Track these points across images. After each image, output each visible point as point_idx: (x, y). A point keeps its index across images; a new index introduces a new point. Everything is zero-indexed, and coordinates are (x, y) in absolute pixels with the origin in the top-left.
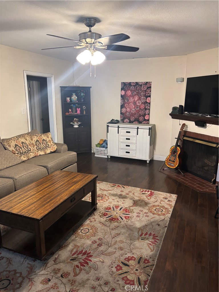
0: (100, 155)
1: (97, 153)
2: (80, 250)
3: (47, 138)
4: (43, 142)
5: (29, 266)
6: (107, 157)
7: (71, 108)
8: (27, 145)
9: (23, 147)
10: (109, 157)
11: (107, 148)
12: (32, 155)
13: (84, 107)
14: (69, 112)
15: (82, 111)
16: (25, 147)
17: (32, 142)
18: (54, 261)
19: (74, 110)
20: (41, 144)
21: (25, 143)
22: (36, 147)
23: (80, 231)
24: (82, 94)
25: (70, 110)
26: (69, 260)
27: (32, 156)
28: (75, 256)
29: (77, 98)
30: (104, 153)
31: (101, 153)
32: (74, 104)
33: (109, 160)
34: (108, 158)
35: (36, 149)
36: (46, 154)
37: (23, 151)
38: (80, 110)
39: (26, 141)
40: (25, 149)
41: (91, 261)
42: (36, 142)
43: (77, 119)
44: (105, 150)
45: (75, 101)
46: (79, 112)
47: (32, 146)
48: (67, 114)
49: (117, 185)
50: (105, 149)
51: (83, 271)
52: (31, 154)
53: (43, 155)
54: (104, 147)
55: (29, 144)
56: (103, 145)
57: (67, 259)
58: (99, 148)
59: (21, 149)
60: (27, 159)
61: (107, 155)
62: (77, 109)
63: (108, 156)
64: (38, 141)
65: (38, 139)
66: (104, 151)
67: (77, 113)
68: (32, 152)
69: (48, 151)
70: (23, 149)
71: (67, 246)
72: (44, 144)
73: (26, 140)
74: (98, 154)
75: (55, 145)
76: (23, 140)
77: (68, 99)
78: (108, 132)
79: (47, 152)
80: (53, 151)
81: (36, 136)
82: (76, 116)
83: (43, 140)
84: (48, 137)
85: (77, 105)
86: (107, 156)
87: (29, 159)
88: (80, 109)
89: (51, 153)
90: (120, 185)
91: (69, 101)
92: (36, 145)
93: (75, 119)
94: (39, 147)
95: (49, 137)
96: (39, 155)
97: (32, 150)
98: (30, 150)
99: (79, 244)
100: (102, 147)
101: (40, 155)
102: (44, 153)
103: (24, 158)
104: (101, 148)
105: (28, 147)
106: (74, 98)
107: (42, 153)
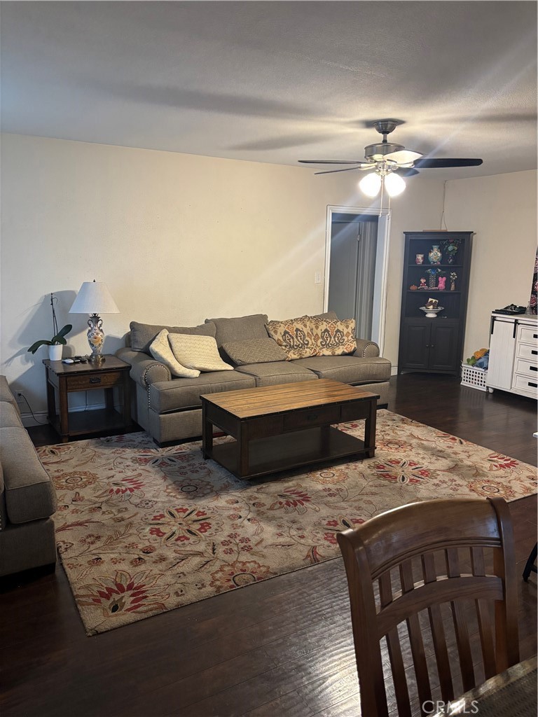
0: (471, 383)
1: (466, 379)
2: (300, 491)
3: (345, 329)
4: (336, 334)
5: (227, 484)
6: (485, 390)
7: (427, 277)
8: (304, 335)
9: (297, 337)
10: (491, 391)
11: (487, 369)
12: (308, 353)
13: (454, 276)
14: (419, 284)
15: (448, 284)
16: (299, 338)
17: (315, 332)
18: (258, 489)
19: (432, 281)
20: (331, 337)
21: (301, 331)
22: (321, 340)
23: (319, 473)
24: (450, 248)
25: (423, 281)
26: (276, 495)
27: (308, 355)
28: (288, 494)
29: (439, 254)
30: (480, 379)
31: (474, 378)
32: (434, 268)
33: (490, 396)
34: (487, 393)
35: (319, 344)
36: (334, 355)
37: (295, 343)
38: (446, 282)
39: (303, 327)
40: (298, 340)
41: (303, 504)
42: (324, 332)
43: (434, 300)
44: (484, 373)
45: (434, 262)
46: (442, 285)
47: (313, 337)
48: (413, 288)
49: (451, 436)
50: (483, 370)
51: (283, 509)
52: (308, 350)
53: (329, 356)
54: (481, 365)
55: (308, 333)
56: (480, 361)
57: (276, 492)
58: (471, 367)
59: (291, 340)
60: (298, 357)
61: (486, 385)
62: (440, 278)
63: (488, 387)
64: (328, 332)
65: (328, 329)
66: (480, 376)
67: (437, 288)
68: (309, 348)
69: (339, 351)
70: (295, 339)
71: (288, 481)
72: (336, 338)
73: (305, 326)
74: (468, 380)
75: (355, 342)
76: (300, 326)
77: (420, 257)
78: (492, 333)
79: (337, 353)
80: (347, 352)
81: (327, 322)
82: (434, 295)
83: (338, 331)
84: (347, 327)
85: (439, 270)
86: (485, 387)
87: (301, 358)
88: (444, 279)
89: (344, 354)
90: (456, 438)
91: (421, 261)
92: (322, 337)
93: (430, 300)
94: (326, 342)
95: (350, 326)
96: (321, 354)
97: (310, 343)
98: (307, 344)
99: (304, 485)
100: (477, 366)
101: (323, 355)
102: (330, 353)
103: (292, 355)
104: (475, 368)
105: (304, 338)
106: (435, 255)
107: (327, 352)
